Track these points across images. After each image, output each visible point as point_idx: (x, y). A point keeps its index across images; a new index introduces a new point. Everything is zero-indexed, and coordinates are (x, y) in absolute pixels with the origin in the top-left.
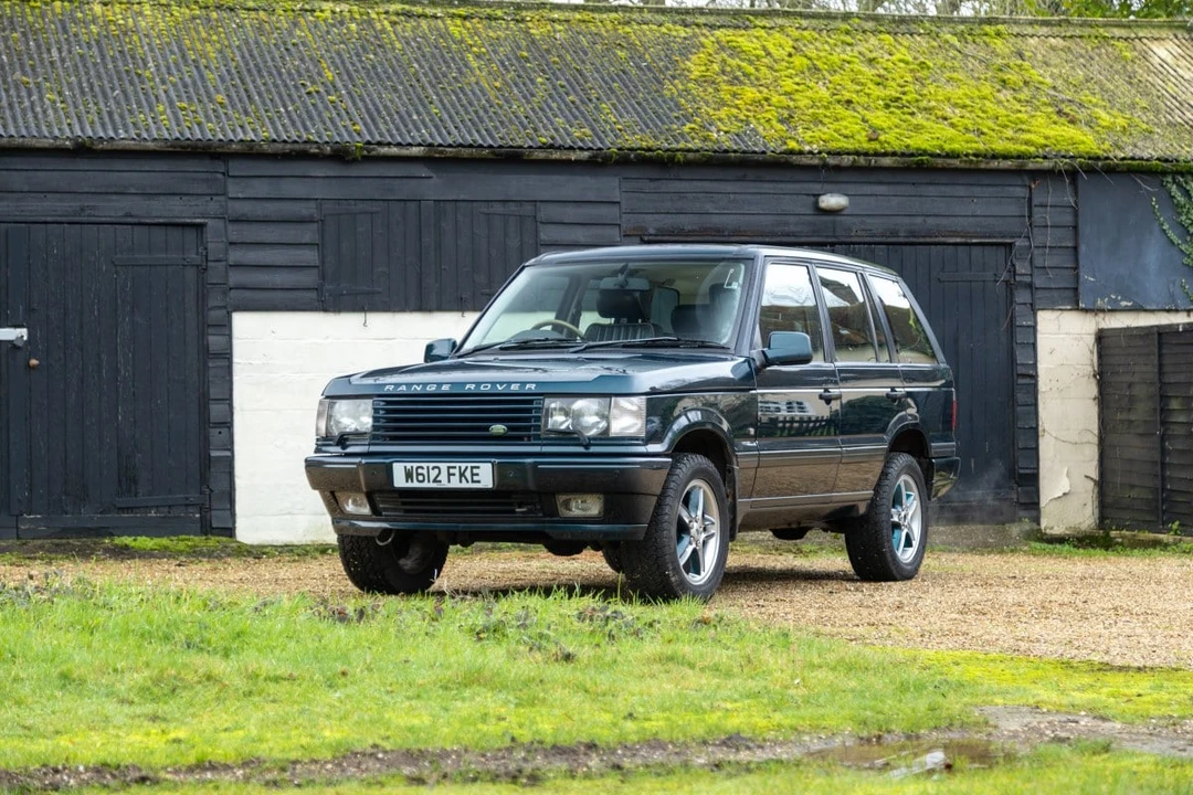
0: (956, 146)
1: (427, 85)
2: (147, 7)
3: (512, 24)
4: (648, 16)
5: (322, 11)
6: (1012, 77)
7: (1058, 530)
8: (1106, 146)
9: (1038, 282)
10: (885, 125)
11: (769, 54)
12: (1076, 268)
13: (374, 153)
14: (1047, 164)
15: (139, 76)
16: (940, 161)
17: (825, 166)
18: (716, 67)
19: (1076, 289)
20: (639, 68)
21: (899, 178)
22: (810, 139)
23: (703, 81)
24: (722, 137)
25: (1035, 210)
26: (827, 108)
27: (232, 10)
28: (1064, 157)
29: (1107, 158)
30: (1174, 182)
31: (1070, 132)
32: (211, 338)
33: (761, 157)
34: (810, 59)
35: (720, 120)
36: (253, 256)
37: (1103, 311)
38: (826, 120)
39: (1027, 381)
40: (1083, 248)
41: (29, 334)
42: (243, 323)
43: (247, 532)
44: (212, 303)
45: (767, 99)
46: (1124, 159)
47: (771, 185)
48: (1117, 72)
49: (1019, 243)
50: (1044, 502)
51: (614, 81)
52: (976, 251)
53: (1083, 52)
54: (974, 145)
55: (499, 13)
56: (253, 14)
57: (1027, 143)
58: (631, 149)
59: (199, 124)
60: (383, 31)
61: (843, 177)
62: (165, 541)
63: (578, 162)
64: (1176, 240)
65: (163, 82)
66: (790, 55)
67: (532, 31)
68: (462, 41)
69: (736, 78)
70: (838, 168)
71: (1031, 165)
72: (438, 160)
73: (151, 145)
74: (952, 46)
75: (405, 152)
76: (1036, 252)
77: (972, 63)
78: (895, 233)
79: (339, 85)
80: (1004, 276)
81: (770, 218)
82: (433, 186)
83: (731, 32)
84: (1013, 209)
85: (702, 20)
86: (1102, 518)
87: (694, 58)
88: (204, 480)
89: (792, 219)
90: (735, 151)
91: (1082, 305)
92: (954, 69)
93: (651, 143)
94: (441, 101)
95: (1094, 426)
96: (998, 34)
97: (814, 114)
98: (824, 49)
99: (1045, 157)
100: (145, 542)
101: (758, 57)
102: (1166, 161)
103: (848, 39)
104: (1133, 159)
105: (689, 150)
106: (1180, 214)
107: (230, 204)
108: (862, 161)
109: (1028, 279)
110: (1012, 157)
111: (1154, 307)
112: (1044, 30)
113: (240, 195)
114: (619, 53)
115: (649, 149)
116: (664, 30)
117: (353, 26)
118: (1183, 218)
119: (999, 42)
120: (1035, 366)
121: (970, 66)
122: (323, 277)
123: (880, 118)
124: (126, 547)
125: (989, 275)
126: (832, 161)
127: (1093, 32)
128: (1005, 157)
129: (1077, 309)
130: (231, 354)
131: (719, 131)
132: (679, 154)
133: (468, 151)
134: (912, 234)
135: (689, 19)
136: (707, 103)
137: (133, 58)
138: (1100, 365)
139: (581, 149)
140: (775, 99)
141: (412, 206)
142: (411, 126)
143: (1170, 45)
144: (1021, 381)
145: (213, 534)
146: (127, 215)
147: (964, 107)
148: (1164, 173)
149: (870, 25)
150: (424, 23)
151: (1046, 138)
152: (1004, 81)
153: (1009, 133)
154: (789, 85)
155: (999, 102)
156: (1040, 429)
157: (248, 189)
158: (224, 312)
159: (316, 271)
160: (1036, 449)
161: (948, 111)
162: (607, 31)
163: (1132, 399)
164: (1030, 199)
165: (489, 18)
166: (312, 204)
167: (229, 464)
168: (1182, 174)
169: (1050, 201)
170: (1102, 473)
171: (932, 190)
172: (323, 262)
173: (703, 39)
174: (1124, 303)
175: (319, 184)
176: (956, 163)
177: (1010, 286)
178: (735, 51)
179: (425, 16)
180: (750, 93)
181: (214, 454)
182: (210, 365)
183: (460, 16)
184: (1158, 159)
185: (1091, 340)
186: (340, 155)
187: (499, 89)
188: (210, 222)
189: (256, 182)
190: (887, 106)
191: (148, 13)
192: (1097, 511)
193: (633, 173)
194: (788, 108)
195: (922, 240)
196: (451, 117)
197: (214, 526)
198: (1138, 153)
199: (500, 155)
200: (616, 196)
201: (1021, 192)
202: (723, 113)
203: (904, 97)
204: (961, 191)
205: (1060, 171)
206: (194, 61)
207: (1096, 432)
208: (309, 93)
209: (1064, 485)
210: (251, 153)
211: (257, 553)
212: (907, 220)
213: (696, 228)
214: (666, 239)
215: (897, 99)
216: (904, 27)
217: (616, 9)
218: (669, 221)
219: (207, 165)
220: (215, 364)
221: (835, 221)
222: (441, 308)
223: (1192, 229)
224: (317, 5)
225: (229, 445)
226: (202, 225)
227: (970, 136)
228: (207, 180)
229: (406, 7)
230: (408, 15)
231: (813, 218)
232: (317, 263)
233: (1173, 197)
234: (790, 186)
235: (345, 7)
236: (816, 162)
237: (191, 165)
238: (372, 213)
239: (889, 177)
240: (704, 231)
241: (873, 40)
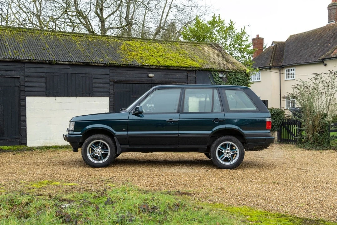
0: (174, 65)
1: (68, 49)
2: (7, 30)
3: (85, 38)
4: (112, 38)
5: (45, 33)
6: (181, 52)
8: (201, 66)
11: (136, 46)
13: (57, 63)
14: (191, 69)
15: (4, 45)
16: (171, 68)
18: (126, 48)
20: (111, 47)
21: (164, 71)
22: (147, 63)
23: (124, 50)
24: (129, 62)
25: (188, 78)
26: (149, 57)
27: (25, 32)
28: (193, 67)
29: (202, 68)
30: (213, 73)
31: (194, 63)
32: (21, 102)
33: (138, 66)
34: (144, 47)
35: (129, 58)
36: (30, 84)
38: (149, 59)
42: (28, 99)
43: (30, 144)
44: (21, 95)
45: (137, 55)
46: (204, 68)
47: (139, 72)
48: (199, 52)
51: (106, 50)
53: (193, 48)
55: (82, 36)
56: (30, 33)
57: (187, 65)
58: (112, 64)
59: (18, 55)
60: (58, 38)
61: (153, 70)
62: (10, 147)
63: (101, 66)
64: (213, 84)
65: (10, 46)
66: (140, 46)
67: (89, 39)
68: (75, 41)
69: (130, 50)
70: (152, 69)
71: (188, 69)
72: (71, 65)
73: (7, 60)
74: (169, 46)
75: (64, 63)
77: (173, 49)
78: (163, 82)
79: (49, 48)
81: (139, 78)
82: (70, 70)
83: (128, 41)
84: (184, 77)
85: (122, 39)
87: (122, 46)
88: (20, 133)
89: (143, 78)
90: (133, 65)
92: (170, 50)
93: (116, 62)
94: (71, 53)
96: (177, 44)
97: (146, 58)
98: (146, 45)
99: (190, 67)
100: (6, 147)
101: (134, 46)
102: (212, 69)
103: (151, 44)
104: (206, 68)
105: (123, 64)
106: (214, 79)
107: (26, 73)
108: (157, 67)
112: (185, 44)
113: (28, 71)
114: (107, 44)
115: (115, 64)
116: (115, 40)
117: (52, 37)
119: (178, 46)
122: (47, 89)
123: (159, 59)
124: (2, 149)
126: (151, 67)
127: (194, 44)
128: (183, 67)
129: (196, 97)
130: (26, 106)
131: (129, 60)
132: (122, 65)
133: (78, 63)
134: (166, 82)
135: (120, 38)
136: (126, 55)
137: (3, 41)
139: (102, 63)
140: (139, 55)
141: (66, 74)
142: (65, 58)
143: (207, 47)
145: (22, 145)
146: (1, 75)
147: (174, 57)
148: (211, 71)
149: (154, 41)
150: (67, 37)
151: (190, 64)
153: (183, 63)
154: (141, 52)
155: (180, 57)
157: (30, 70)
158: (24, 97)
159: (45, 88)
161: (171, 58)
162: (104, 40)
165: (80, 36)
166: (44, 74)
167: (25, 130)
168: (214, 71)
169: (191, 76)
171: (169, 73)
172: (46, 86)
173: (123, 42)
175: (45, 69)
176: (175, 68)
178: (130, 45)
179: (67, 35)
180: (134, 53)
181: (22, 127)
182: (21, 108)
183: (74, 36)
184: (210, 68)
185: (198, 103)
186: (50, 63)
187: (83, 51)
188: (21, 77)
189: (32, 68)
191: (7, 32)
193: (112, 68)
194: (141, 56)
195: (168, 83)
196: (74, 56)
197: (22, 143)
199: (85, 64)
200: (109, 73)
201: (186, 74)
202: (129, 57)
204: (175, 74)
205: (193, 70)
206: (17, 42)
208: (43, 50)
210: (30, 62)
211: (32, 149)
212: (165, 79)
213: (125, 80)
214: (119, 82)
215: (162, 56)
216: (160, 42)
217: (105, 36)
218: (119, 79)
219: (20, 64)
220: (22, 108)
221: (151, 79)
222: (72, 96)
223: (216, 82)
224: (44, 32)
225: (25, 125)
226: (19, 78)
227: (176, 63)
228: (20, 68)
229: (63, 33)
230: (63, 35)
231: (147, 79)
232: (45, 86)
233: (213, 76)
234: (143, 72)
235: (50, 33)
236: (148, 67)
237: (16, 64)
238: (57, 76)
239: (162, 71)
240: (126, 81)
241: (155, 44)
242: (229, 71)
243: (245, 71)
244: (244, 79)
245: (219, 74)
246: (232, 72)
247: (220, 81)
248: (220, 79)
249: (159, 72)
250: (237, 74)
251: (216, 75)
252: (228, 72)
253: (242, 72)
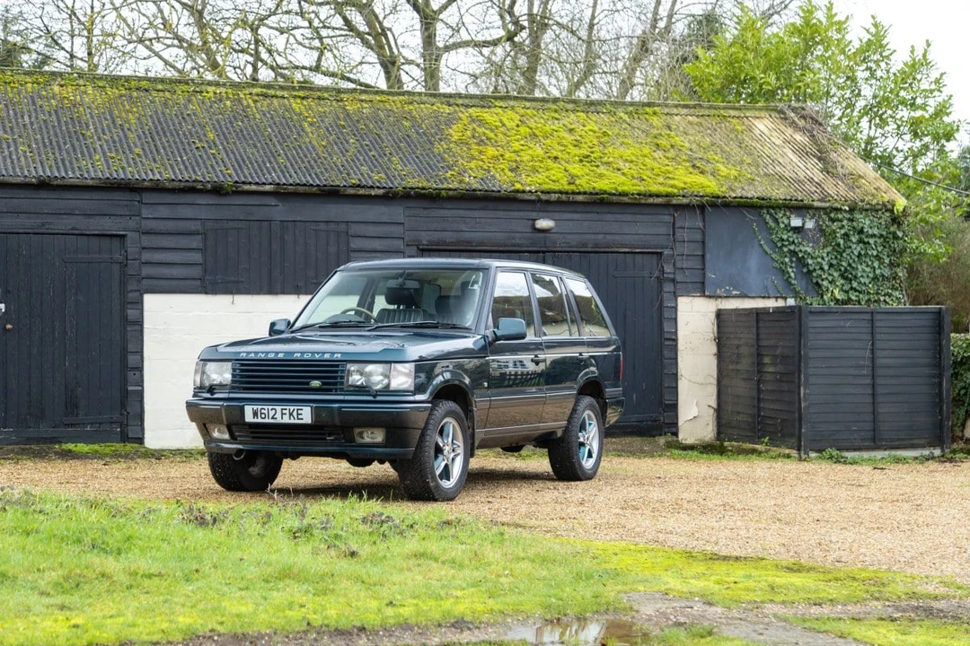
0: (626, 188)
1: (277, 143)
2: (90, 88)
3: (334, 103)
4: (424, 98)
5: (207, 92)
6: (663, 142)
7: (690, 441)
8: (724, 189)
9: (679, 278)
10: (579, 174)
11: (504, 125)
12: (703, 269)
13: (240, 189)
14: (685, 201)
15: (83, 135)
16: (614, 198)
17: (540, 200)
18: (469, 133)
19: (703, 283)
20: (418, 133)
21: (589, 209)
22: (530, 183)
23: (460, 142)
24: (472, 181)
25: (677, 230)
26: (541, 162)
27: (147, 91)
28: (696, 196)
29: (724, 197)
30: (768, 213)
31: (701, 179)
33: (497, 194)
34: (531, 129)
35: (471, 169)
36: (158, 257)
37: (720, 297)
38: (540, 170)
39: (670, 343)
40: (708, 256)
41: (6, 307)
42: (150, 301)
43: (152, 440)
44: (129, 288)
45: (502, 156)
46: (735, 198)
47: (505, 213)
48: (732, 139)
49: (666, 252)
50: (680, 423)
51: (401, 142)
52: (638, 257)
53: (710, 126)
54: (638, 188)
55: (326, 95)
57: (672, 186)
58: (412, 188)
59: (123, 168)
60: (248, 106)
61: (551, 208)
62: (96, 447)
63: (376, 196)
64: (769, 251)
65: (99, 139)
66: (518, 126)
67: (347, 108)
68: (301, 114)
69: (482, 141)
70: (548, 202)
71: (674, 201)
72: (283, 194)
73: (90, 182)
74: (624, 121)
75: (261, 188)
76: (677, 258)
77: (637, 133)
78: (585, 245)
79: (218, 143)
80: (657, 274)
81: (503, 234)
82: (279, 211)
83: (479, 110)
84: (663, 230)
85: (460, 102)
86: (719, 433)
87: (454, 127)
88: (123, 405)
89: (517, 235)
90: (480, 190)
91: (707, 293)
92: (625, 137)
93: (425, 184)
94: (286, 154)
95: (714, 373)
96: (655, 113)
97: (533, 166)
98: (540, 122)
99: (684, 196)
100: (82, 447)
101: (496, 127)
102: (763, 199)
103: (556, 115)
104: (741, 197)
105: (450, 189)
106: (772, 234)
107: (143, 222)
108: (564, 197)
109: (671, 276)
110: (662, 196)
111: (754, 295)
112: (685, 111)
113: (150, 216)
114: (405, 123)
115: (424, 189)
116: (435, 108)
117: (228, 103)
118: (774, 237)
119: (655, 118)
120: (676, 333)
121: (636, 134)
122: (205, 271)
123: (576, 169)
124: (70, 451)
125: (646, 273)
126: (544, 197)
127: (717, 112)
128: (658, 196)
129: (704, 295)
130: (142, 322)
131: (470, 176)
132: (443, 192)
133: (303, 188)
134: (596, 245)
135: (452, 101)
136: (462, 158)
137: (79, 122)
138: (718, 332)
139: (378, 187)
140: (507, 155)
141: (266, 224)
142: (265, 171)
143: (766, 121)
144: (667, 343)
145: (129, 442)
146: (73, 229)
147: (632, 162)
148: (761, 207)
149: (570, 106)
150: (275, 101)
151: (685, 183)
152: (658, 145)
153: (661, 180)
154: (516, 146)
155: (655, 159)
156: (679, 374)
157: (155, 212)
158: (138, 294)
159: (200, 267)
160: (677, 388)
161: (621, 165)
162: (397, 108)
163: (739, 355)
164: (674, 224)
165: (319, 98)
166: (199, 223)
167: (140, 395)
168: (773, 208)
169: (687, 225)
170: (719, 404)
171: (609, 217)
172: (205, 261)
173: (460, 115)
174: (734, 292)
175: (203, 209)
176: (626, 199)
177: (660, 281)
178: (482, 123)
179: (277, 97)
180: (491, 151)
181: (130, 388)
182: (129, 329)
183: (300, 97)
184: (757, 198)
185: (713, 316)
186: (217, 190)
187: (324, 147)
188: (130, 234)
189: (161, 207)
190: (581, 161)
191: (90, 92)
192: (715, 429)
193: (412, 204)
194: (516, 161)
195: (602, 250)
196: (292, 165)
197: (130, 436)
198: (745, 194)
199: (324, 191)
200: (401, 219)
201: (668, 218)
202: (473, 164)
203: (592, 155)
204: (629, 217)
205: (693, 206)
206: (120, 125)
207: (716, 376)
208: (197, 148)
209: (694, 412)
210: (158, 188)
211: (158, 455)
212: (593, 236)
213: (454, 240)
214: (434, 247)
215: (588, 156)
216: (593, 108)
217: (403, 94)
218: (436, 236)
219: (128, 196)
220: (132, 328)
221: (546, 237)
222: (284, 292)
223: (779, 244)
224: (204, 88)
225: (141, 382)
226: (124, 236)
227: (635, 181)
228: (127, 206)
229: (264, 90)
230: (265, 96)
231: (533, 235)
232: (201, 261)
233: (767, 223)
234: (516, 213)
235: (223, 90)
236: (533, 198)
237: (117, 195)
238: (238, 229)
239: (580, 208)
240: (459, 243)
241: (572, 116)
242: (827, 205)
243: (890, 207)
244: (884, 233)
245: (789, 218)
246: (841, 209)
247: (793, 242)
248: (795, 236)
249: (569, 212)
250: (857, 216)
251: (780, 220)
252: (824, 209)
253: (877, 211)
